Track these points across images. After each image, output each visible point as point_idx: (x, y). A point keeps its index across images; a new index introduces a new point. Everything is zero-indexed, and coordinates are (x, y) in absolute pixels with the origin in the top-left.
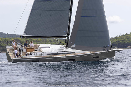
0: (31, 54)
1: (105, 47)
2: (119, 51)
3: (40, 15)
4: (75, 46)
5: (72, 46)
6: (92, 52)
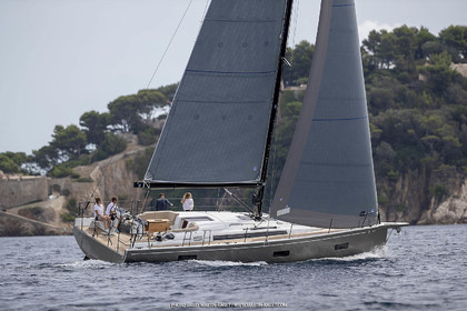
0: (170, 238)
1: (362, 214)
2: (397, 228)
4: (287, 211)
5: (280, 213)
6: (334, 231)
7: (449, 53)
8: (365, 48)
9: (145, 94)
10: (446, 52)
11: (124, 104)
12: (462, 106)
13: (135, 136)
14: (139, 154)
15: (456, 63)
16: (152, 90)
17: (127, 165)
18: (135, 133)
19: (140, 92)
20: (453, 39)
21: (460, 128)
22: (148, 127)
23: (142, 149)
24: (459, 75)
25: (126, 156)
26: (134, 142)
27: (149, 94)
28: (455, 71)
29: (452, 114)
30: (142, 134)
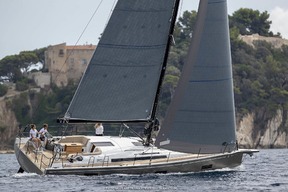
0: (80, 159)
3: (105, 76)
7: (238, 27)
8: (181, 23)
9: (23, 55)
10: (235, 27)
11: (8, 62)
12: (244, 65)
13: (15, 84)
14: (15, 96)
15: (243, 35)
16: (29, 52)
17: (7, 105)
18: (14, 82)
19: (20, 53)
20: (241, 18)
21: (242, 82)
22: (24, 78)
23: (18, 93)
24: (244, 44)
25: (6, 98)
26: (14, 88)
27: (25, 54)
28: (241, 41)
29: (237, 71)
30: (19, 83)
